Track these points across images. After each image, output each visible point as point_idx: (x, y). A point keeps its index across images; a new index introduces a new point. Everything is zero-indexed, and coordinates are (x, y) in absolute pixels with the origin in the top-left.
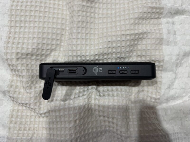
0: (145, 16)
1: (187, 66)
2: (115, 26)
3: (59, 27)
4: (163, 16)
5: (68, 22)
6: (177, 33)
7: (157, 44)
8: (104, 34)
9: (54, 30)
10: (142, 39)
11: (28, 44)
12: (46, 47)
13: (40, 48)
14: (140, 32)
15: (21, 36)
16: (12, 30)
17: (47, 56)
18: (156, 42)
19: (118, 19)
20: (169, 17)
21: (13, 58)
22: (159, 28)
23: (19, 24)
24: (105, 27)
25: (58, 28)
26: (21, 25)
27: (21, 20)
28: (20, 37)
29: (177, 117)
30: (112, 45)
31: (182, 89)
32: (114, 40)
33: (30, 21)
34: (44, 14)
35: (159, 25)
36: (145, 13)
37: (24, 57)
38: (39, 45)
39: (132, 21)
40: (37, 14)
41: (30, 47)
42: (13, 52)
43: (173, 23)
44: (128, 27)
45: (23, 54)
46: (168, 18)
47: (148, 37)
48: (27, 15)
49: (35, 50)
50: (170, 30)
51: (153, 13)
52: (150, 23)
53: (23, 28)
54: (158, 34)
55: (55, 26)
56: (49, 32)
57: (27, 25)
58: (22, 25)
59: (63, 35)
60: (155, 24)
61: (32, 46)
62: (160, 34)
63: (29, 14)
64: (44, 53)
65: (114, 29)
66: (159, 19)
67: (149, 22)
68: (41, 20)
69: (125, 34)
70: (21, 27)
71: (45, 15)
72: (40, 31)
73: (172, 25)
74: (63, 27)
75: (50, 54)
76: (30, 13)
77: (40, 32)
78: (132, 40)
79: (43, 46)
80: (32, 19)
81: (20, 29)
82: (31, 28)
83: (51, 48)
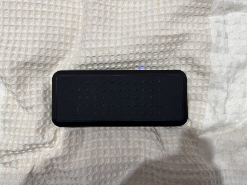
0: (187, 11)
1: (242, 83)
2: (145, 23)
3: (69, 26)
4: (211, 12)
5: (80, 19)
6: (229, 36)
7: (203, 50)
8: (130, 34)
9: (63, 31)
10: (182, 42)
11: (27, 49)
12: (52, 54)
13: (42, 55)
14: (180, 33)
15: (18, 38)
16: (6, 31)
17: (53, 65)
18: (201, 47)
19: (149, 14)
20: (220, 14)
21: (6, 69)
22: (206, 28)
23: (14, 22)
24: (131, 24)
25: (67, 29)
26: (17, 24)
27: (17, 17)
28: (17, 40)
29: (226, 150)
30: (141, 49)
31: (234, 113)
32: (144, 44)
33: (30, 19)
34: (48, 9)
35: (205, 25)
36: (186, 8)
37: (21, 67)
38: (42, 50)
39: (169, 18)
40: (39, 9)
41: (29, 53)
42: (6, 61)
43: (225, 22)
44: (163, 26)
45: (20, 63)
46: (218, 14)
47: (191, 41)
48: (25, 10)
49: (36, 59)
50: (220, 32)
51: (197, 7)
52: (194, 22)
53: (20, 27)
54: (205, 37)
55: (63, 26)
56: (55, 33)
57: (25, 24)
58: (19, 23)
59: (74, 37)
60: (200, 23)
61: (32, 52)
62: (207, 36)
63: (27, 9)
64: (48, 62)
65: (143, 28)
66: (206, 16)
67: (192, 20)
68: (44, 17)
69: (159, 35)
70: (17, 27)
71: (50, 10)
72: (43, 31)
73: (224, 25)
74: (75, 27)
75: (56, 62)
76: (29, 7)
77: (42, 33)
78: (168, 43)
79: (47, 52)
80: (32, 16)
81: (16, 29)
82: (31, 27)
83: (57, 55)
